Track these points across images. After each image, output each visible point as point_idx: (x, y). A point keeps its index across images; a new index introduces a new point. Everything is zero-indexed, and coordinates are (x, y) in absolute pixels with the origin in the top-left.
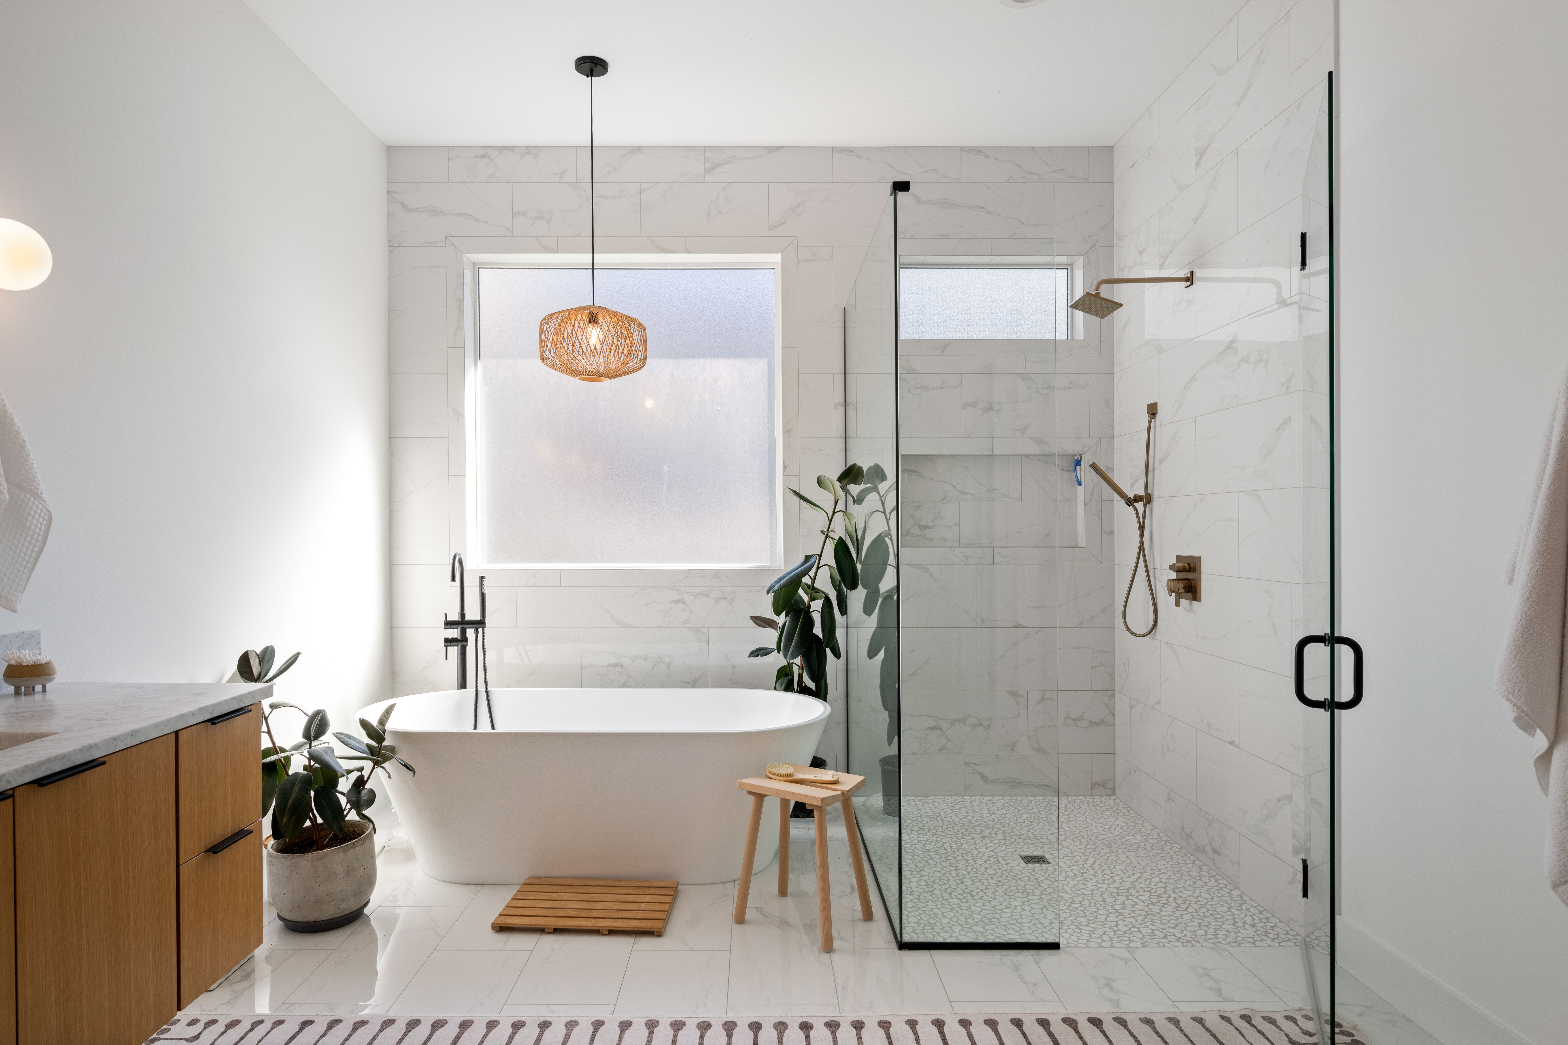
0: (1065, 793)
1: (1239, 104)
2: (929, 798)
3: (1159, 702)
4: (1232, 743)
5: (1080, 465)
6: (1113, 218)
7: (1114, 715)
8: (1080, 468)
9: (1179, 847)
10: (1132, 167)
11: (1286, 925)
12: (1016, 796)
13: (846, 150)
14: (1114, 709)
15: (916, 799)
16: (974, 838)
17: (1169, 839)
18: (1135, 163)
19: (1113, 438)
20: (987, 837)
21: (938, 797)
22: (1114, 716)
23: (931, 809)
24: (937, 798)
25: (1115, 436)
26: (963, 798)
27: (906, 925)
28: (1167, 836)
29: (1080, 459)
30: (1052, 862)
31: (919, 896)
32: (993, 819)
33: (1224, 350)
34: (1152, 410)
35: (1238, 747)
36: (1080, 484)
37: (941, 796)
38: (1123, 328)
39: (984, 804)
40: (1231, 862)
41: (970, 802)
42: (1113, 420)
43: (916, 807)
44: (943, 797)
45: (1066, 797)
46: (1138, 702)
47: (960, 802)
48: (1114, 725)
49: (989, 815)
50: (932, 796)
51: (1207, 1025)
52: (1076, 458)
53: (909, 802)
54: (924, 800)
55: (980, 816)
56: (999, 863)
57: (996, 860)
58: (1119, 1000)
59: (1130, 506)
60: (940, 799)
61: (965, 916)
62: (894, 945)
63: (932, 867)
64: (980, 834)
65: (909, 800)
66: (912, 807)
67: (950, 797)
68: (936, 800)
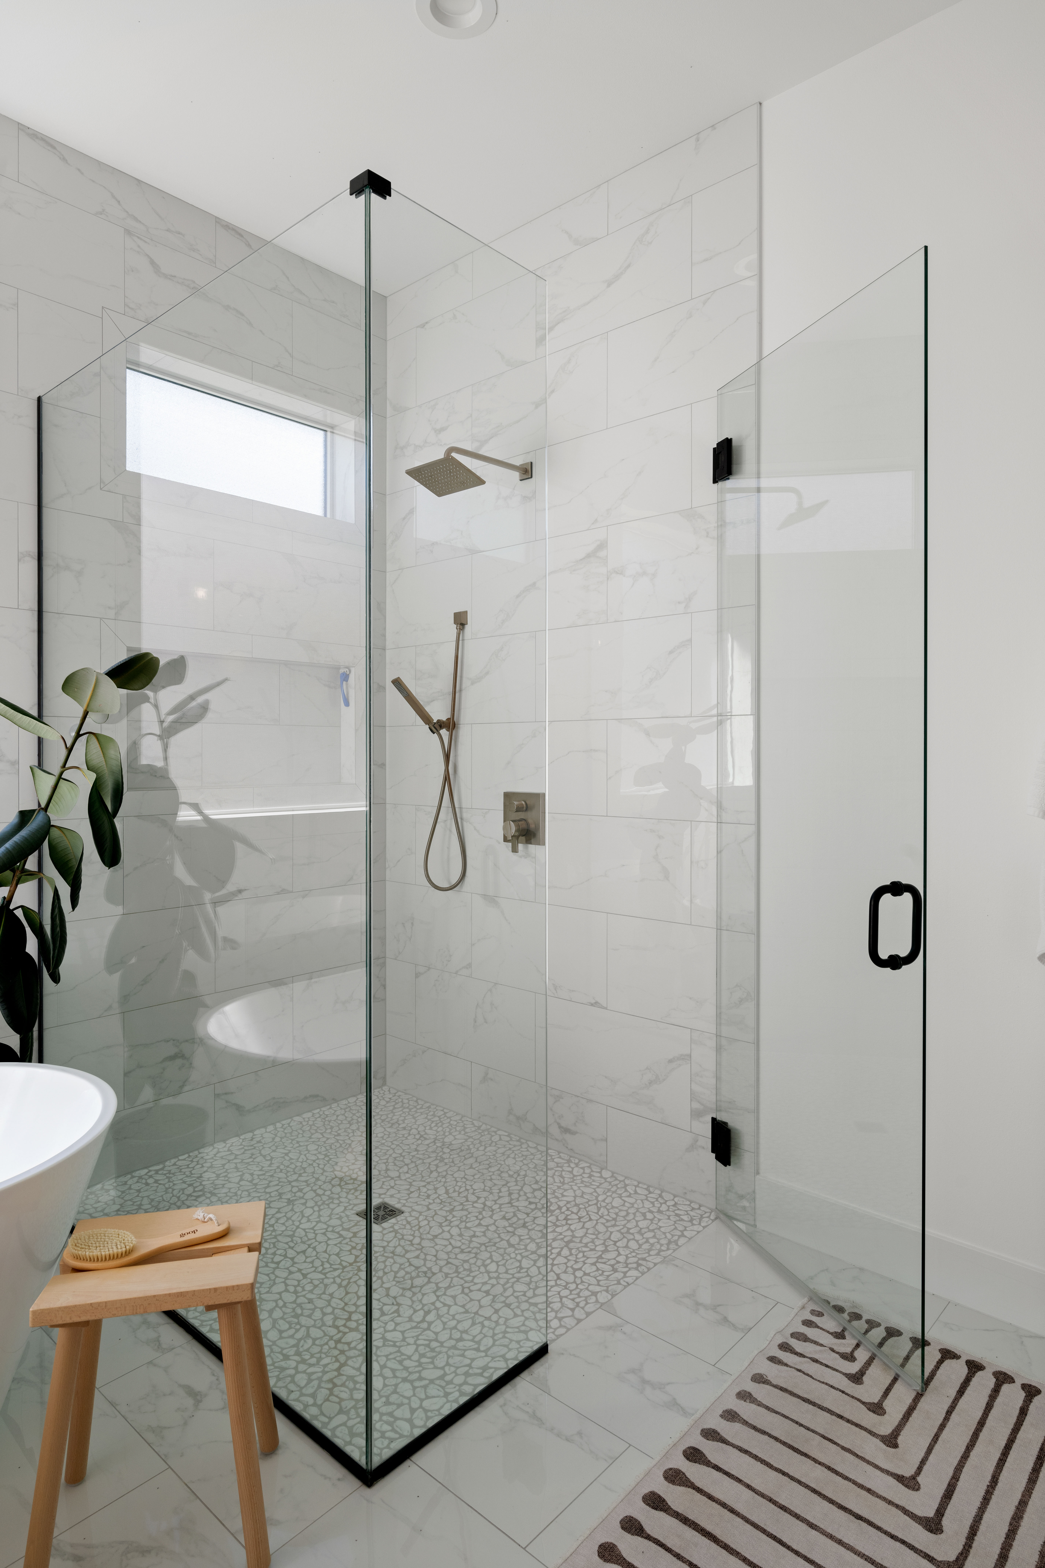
0: (333, 1099)
1: (609, 284)
2: (167, 1163)
3: (469, 966)
4: (596, 1004)
5: (347, 681)
6: (386, 383)
7: (384, 986)
8: (347, 684)
9: (507, 1134)
10: (423, 326)
11: (683, 1198)
12: (279, 1122)
13: (42, 139)
14: (385, 980)
15: (150, 1171)
16: (279, 1209)
17: (489, 1127)
18: (427, 323)
19: (384, 649)
20: (293, 1201)
21: (181, 1158)
22: (385, 988)
23: (184, 1182)
24: (179, 1160)
25: (387, 648)
26: (214, 1148)
27: (331, 1426)
28: (483, 1123)
29: (348, 673)
30: (403, 1209)
31: (298, 1353)
32: (278, 1167)
33: (584, 558)
34: (461, 621)
35: (606, 1008)
36: (347, 704)
37: (184, 1154)
38: (404, 519)
39: (250, 1148)
40: (593, 1139)
41: (229, 1150)
42: (385, 629)
43: (160, 1186)
44: (186, 1156)
45: (336, 1104)
46: (429, 968)
47: (215, 1155)
48: (384, 1000)
49: (269, 1163)
50: (170, 1159)
51: (774, 1382)
52: (342, 671)
53: (144, 1181)
54: (162, 1169)
55: (258, 1169)
56: (345, 1238)
57: (337, 1236)
58: (674, 1399)
59: (434, 733)
60: (184, 1160)
61: (394, 1359)
62: (352, 1482)
63: (270, 1288)
64: (281, 1198)
65: (140, 1177)
66: (154, 1188)
67: (196, 1152)
68: (179, 1163)
